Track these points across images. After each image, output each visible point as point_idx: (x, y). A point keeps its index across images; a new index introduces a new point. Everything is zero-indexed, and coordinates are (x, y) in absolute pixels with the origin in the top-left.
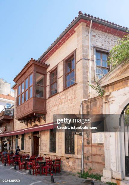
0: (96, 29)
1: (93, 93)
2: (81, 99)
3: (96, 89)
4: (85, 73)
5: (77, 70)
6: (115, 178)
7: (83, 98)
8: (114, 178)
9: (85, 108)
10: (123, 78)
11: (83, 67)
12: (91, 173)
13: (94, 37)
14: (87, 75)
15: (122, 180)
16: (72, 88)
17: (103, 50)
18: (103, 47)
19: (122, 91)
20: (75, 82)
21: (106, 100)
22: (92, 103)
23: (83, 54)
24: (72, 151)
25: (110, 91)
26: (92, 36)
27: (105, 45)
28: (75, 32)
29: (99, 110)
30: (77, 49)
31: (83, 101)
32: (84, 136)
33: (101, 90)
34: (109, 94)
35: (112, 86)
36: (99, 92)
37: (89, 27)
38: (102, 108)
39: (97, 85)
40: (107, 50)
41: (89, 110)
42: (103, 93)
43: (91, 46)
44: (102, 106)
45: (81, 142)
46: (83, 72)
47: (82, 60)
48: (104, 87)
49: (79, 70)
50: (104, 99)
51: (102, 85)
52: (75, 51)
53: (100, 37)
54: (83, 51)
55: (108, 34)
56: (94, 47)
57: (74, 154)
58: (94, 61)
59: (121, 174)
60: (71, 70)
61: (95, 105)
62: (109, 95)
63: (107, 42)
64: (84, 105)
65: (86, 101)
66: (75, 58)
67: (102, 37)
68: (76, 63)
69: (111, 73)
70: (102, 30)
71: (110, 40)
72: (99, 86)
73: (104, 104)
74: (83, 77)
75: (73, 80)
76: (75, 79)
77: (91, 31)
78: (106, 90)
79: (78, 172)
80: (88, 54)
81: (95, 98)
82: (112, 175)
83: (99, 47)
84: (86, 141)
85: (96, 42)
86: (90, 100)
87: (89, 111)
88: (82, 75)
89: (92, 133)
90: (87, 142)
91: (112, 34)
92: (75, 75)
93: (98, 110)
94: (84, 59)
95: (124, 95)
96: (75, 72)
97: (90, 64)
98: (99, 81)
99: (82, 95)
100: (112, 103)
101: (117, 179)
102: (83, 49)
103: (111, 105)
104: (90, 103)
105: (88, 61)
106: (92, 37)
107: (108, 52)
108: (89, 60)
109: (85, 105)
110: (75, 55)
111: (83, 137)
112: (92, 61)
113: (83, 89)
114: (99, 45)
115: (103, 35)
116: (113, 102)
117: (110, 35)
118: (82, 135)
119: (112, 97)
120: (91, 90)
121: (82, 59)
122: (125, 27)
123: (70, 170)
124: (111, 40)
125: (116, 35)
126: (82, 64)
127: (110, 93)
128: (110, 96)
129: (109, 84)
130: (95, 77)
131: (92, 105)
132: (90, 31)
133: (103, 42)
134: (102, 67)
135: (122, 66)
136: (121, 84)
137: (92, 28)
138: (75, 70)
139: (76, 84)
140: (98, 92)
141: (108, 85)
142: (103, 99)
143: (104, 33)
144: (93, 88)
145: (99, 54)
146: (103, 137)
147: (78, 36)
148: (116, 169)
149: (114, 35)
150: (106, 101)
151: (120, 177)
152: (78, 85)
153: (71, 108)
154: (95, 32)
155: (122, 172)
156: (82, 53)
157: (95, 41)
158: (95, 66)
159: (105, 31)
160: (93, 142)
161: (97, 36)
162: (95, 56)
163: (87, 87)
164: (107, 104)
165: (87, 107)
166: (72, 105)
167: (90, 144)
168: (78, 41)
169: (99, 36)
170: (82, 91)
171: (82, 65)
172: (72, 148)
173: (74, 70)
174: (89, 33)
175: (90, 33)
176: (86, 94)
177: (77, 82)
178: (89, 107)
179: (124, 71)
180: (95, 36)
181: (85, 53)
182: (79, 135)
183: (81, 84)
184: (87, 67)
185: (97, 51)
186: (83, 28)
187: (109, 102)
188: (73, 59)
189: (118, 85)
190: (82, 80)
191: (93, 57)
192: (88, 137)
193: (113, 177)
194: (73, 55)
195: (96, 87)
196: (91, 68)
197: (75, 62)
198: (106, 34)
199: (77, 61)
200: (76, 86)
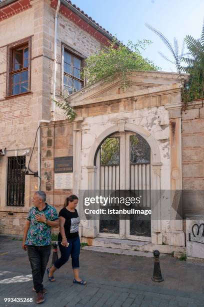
0: (66, 16)
1: (59, 113)
2: (39, 119)
3: (64, 108)
4: (47, 80)
5: (32, 71)
6: (86, 236)
7: (41, 117)
8: (84, 237)
9: (45, 135)
10: (100, 101)
11: (44, 69)
13: (62, 28)
14: (50, 84)
15: (94, 238)
16: (23, 97)
17: (75, 52)
18: (75, 47)
19: (99, 119)
20: (28, 90)
21: (78, 127)
22: (56, 129)
23: (45, 49)
24: (20, 202)
25: (84, 115)
26: (59, 24)
27: (78, 45)
28: (31, 6)
29: (67, 141)
30: (33, 35)
31: (41, 123)
32: (42, 177)
33: (70, 111)
34: (82, 119)
35: (87, 109)
36: (68, 114)
37: (56, 9)
38: (71, 138)
39: (65, 103)
40: (81, 54)
41: (51, 138)
42: (74, 117)
43: (57, 40)
44: (72, 135)
45: (36, 187)
46: (43, 77)
47: (42, 57)
48: (76, 108)
49: (36, 71)
50: (75, 126)
51: (72, 105)
52: (31, 37)
53: (71, 30)
54: (45, 44)
55: (82, 30)
56: (62, 43)
57: (23, 206)
58: (61, 64)
59: (94, 230)
60: (21, 67)
61: (62, 131)
62: (82, 121)
63: (81, 41)
64: (43, 130)
65: (47, 124)
66: (29, 49)
67: (75, 32)
68: (31, 59)
69: (86, 91)
70: (75, 22)
71: (85, 41)
72: (68, 105)
73: (74, 133)
74: (43, 85)
75: (26, 85)
76: (29, 85)
77: (58, 16)
78: (78, 112)
80: (52, 50)
81: (61, 121)
82: (82, 232)
83: (69, 45)
84: (45, 185)
85: (66, 37)
86: (54, 123)
87: (51, 140)
88: (42, 82)
89: (55, 174)
90: (47, 187)
91: (88, 32)
92: (29, 78)
93: (65, 140)
94: (45, 56)
95: (101, 125)
96: (29, 74)
97: (56, 67)
98: (69, 97)
99: (41, 113)
100: (86, 133)
101: (88, 238)
102: (44, 39)
103: (84, 136)
104: (53, 128)
105: (51, 61)
106: (60, 27)
107: (82, 56)
108: (53, 60)
109: (45, 130)
110: (29, 44)
111: (40, 179)
112: (59, 63)
113: (43, 104)
114: (70, 42)
115: (76, 29)
116: (87, 131)
117: (86, 33)
118: (37, 176)
119: (86, 124)
120: (54, 107)
121: (42, 55)
122: (106, 30)
123: (15, 232)
124: (87, 41)
125: (94, 37)
126: (42, 63)
127: (84, 119)
128: (84, 123)
129: (82, 105)
130: (63, 89)
131: (56, 132)
132: (56, 15)
133: (76, 39)
134: (73, 77)
135: (101, 85)
136: (98, 108)
137: (59, 11)
138: (29, 70)
139: (30, 93)
141: (81, 107)
142: (73, 124)
143: (77, 26)
144: (59, 105)
145: (69, 57)
146: (72, 181)
147: (36, 16)
148: (88, 224)
149: (91, 35)
150: (78, 130)
151: (92, 234)
152: (34, 94)
153: (20, 131)
154: (64, 21)
155: (95, 227)
156: (43, 46)
157: (64, 35)
158: (63, 73)
159: (79, 25)
160: (56, 187)
161: (67, 27)
162: (63, 57)
163: (49, 102)
164: (78, 133)
165: (49, 133)
166: (22, 125)
167: (52, 191)
168: (36, 24)
169: (69, 29)
170: (41, 106)
171: (41, 65)
172: (20, 196)
173: (27, 68)
174: (54, 18)
175: (56, 18)
176: (47, 113)
177: (32, 90)
178: (52, 133)
179: (103, 93)
180: (64, 27)
181: (48, 47)
182: (33, 176)
183: (40, 95)
184: (50, 72)
185: (66, 50)
186: (44, 5)
187: (81, 131)
188: (27, 49)
189: (95, 109)
190: (42, 89)
191: (59, 57)
192: (48, 179)
193: (84, 235)
194: (27, 44)
195: (63, 105)
196: (57, 73)
197: (29, 57)
198: (81, 30)
199: (33, 56)
200: (30, 96)
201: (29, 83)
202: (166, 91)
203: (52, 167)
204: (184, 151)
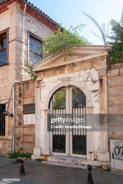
0: (31, 14)
1: (26, 76)
2: (14, 80)
3: (29, 73)
4: (18, 55)
5: (9, 50)
6: (44, 155)
7: (15, 79)
8: (43, 155)
9: (17, 90)
10: (52, 67)
11: (16, 49)
12: (22, 153)
13: (28, 22)
14: (21, 58)
15: (49, 156)
16: (4, 67)
17: (37, 38)
18: (37, 34)
19: (51, 79)
20: (7, 62)
21: (38, 84)
22: (24, 86)
23: (17, 36)
24: (2, 133)
25: (42, 76)
26: (26, 20)
27: (38, 32)
28: (8, 9)
29: (31, 93)
30: (9, 27)
31: (15, 83)
32: (16, 117)
33: (33, 74)
34: (40, 79)
35: (44, 73)
36: (32, 76)
37: (24, 10)
38: (34, 92)
39: (29, 69)
40: (40, 38)
41: (21, 92)
42: (35, 78)
43: (25, 30)
44: (34, 90)
45: (12, 123)
46: (16, 54)
48: (37, 72)
49: (12, 50)
50: (36, 84)
51: (34, 70)
52: (8, 29)
53: (34, 24)
54: (17, 32)
55: (41, 23)
56: (28, 32)
57: (4, 135)
58: (27, 45)
59: (48, 151)
60: (3, 48)
61: (28, 88)
62: (41, 81)
63: (40, 30)
64: (16, 87)
65: (18, 83)
67: (36, 24)
68: (8, 43)
69: (43, 61)
70: (36, 18)
71: (43, 30)
72: (31, 70)
73: (36, 89)
74: (16, 58)
75: (5, 59)
76: (7, 59)
77: (25, 14)
78: (38, 75)
79: (9, 153)
80: (21, 36)
81: (27, 81)
82: (41, 152)
83: (33, 33)
84: (17, 122)
85: (31, 28)
86: (23, 83)
87: (21, 94)
88: (15, 57)
89: (24, 115)
90: (19, 123)
91: (45, 24)
92: (7, 54)
93: (30, 93)
94: (17, 40)
95: (53, 82)
96: (7, 52)
97: (24, 47)
98: (32, 66)
99: (15, 76)
100: (43, 88)
101: (45, 156)
102: (16, 29)
103: (42, 90)
104: (22, 86)
105: (21, 43)
106: (26, 21)
107: (41, 40)
108: (22, 43)
109: (18, 87)
110: (7, 33)
111: (15, 118)
112: (26, 45)
113: (16, 71)
114: (33, 31)
115: (37, 22)
116: (44, 87)
117: (44, 25)
118: (13, 117)
119: (43, 83)
120: (23, 73)
121: (15, 40)
122: (57, 23)
124: (45, 30)
125: (49, 27)
126: (15, 44)
127: (42, 79)
128: (42, 82)
129: (40, 70)
130: (29, 61)
131: (24, 88)
132: (24, 14)
133: (37, 29)
134: (36, 53)
135: (53, 56)
136: (51, 72)
137: (26, 11)
138: (7, 50)
139: (8, 64)
140: (30, 76)
141: (40, 71)
142: (35, 83)
143: (38, 21)
144: (25, 71)
145: (33, 40)
146: (34, 119)
147: (11, 15)
148: (45, 147)
149: (47, 26)
150: (38, 86)
151: (47, 153)
152: (10, 65)
153: (2, 88)
154: (29, 17)
155: (50, 149)
156: (16, 34)
157: (29, 26)
158: (29, 51)
159: (39, 20)
160: (25, 123)
161: (31, 22)
162: (29, 41)
163: (20, 69)
164: (38, 88)
165: (20, 89)
166: (3, 85)
167: (22, 125)
168: (11, 20)
169: (33, 23)
170: (15, 72)
171: (15, 46)
172: (2, 129)
173: (6, 49)
174: (23, 16)
175: (24, 16)
176: (19, 76)
177: (9, 62)
178: (22, 89)
179: (54, 61)
180: (29, 21)
181: (19, 34)
182: (11, 116)
183: (14, 65)
184: (21, 50)
185: (31, 36)
186: (16, 8)
187: (40, 87)
188: (6, 37)
189: (49, 72)
190: (15, 61)
191: (26, 41)
192: (19, 118)
193: (42, 154)
194: (5, 33)
195: (28, 71)
196: (25, 51)
197: (7, 41)
198: (40, 23)
199: (10, 40)
200: (8, 66)
201: (7, 58)
202: (96, 58)
203: (22, 110)
204: (109, 98)
